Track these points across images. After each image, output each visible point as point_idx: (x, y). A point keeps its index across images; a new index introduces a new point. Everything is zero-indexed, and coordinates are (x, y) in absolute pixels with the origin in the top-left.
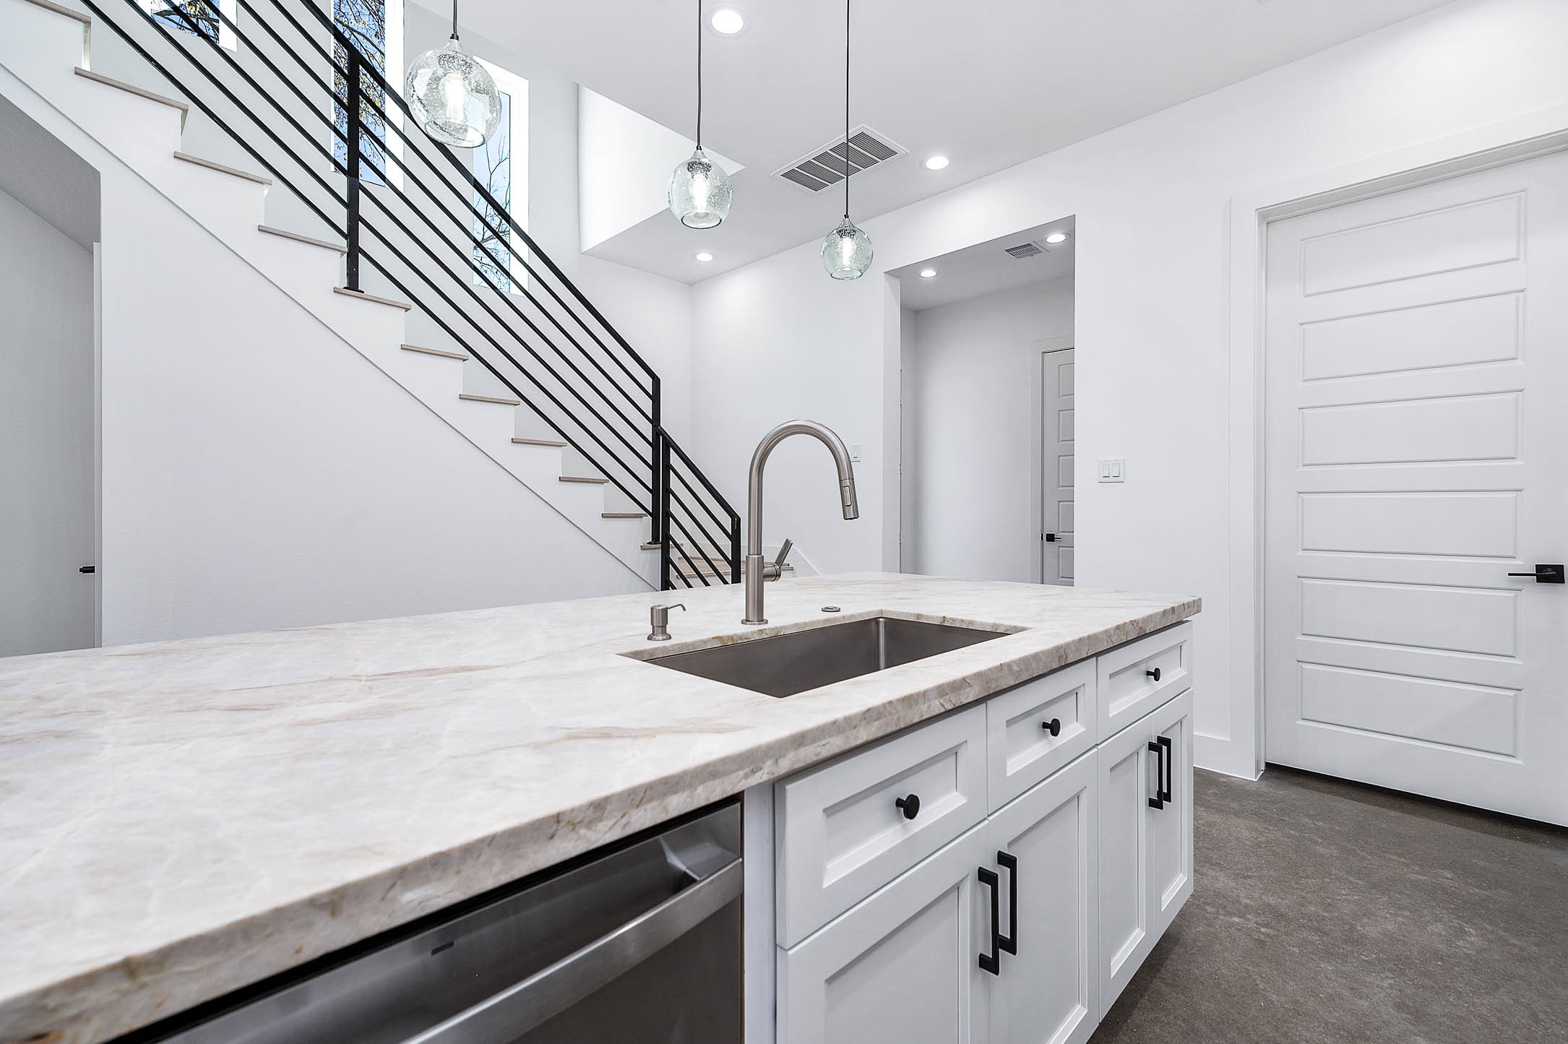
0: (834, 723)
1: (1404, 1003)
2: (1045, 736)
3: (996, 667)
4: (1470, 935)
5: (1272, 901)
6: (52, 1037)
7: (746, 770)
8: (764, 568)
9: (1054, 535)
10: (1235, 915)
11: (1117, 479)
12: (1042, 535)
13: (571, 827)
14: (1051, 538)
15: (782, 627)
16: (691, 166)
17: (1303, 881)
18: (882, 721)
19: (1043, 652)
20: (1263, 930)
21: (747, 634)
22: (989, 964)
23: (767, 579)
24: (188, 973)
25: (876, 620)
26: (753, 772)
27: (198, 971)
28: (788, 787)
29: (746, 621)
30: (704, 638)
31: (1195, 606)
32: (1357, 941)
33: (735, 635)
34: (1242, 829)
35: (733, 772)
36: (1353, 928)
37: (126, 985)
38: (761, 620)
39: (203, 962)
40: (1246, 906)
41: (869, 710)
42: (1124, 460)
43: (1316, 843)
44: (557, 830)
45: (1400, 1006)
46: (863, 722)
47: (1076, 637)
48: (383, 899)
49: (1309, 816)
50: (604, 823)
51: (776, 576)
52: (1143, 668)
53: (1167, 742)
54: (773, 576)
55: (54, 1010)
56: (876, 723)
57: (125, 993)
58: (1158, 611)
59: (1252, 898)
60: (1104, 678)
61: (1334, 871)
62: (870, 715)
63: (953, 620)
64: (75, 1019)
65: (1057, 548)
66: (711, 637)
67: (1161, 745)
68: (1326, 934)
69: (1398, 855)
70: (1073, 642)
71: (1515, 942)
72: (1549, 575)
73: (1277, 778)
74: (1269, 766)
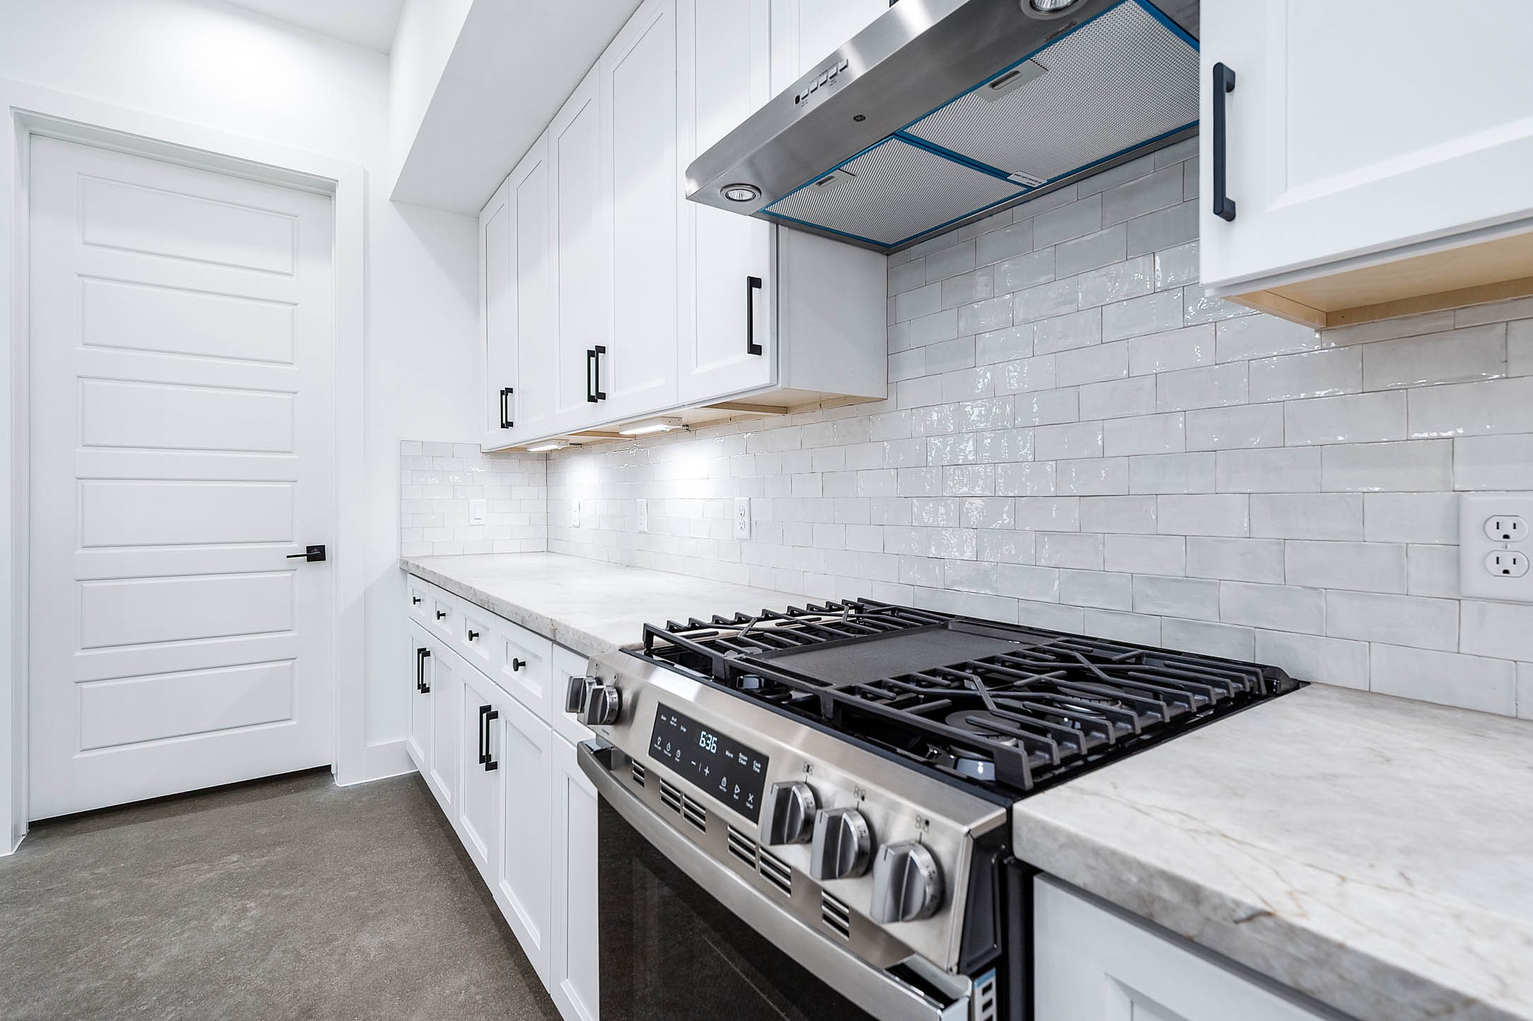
4: (251, 910)
69: (189, 862)
71: (285, 894)
72: (316, 554)
73: (48, 836)
74: (34, 826)
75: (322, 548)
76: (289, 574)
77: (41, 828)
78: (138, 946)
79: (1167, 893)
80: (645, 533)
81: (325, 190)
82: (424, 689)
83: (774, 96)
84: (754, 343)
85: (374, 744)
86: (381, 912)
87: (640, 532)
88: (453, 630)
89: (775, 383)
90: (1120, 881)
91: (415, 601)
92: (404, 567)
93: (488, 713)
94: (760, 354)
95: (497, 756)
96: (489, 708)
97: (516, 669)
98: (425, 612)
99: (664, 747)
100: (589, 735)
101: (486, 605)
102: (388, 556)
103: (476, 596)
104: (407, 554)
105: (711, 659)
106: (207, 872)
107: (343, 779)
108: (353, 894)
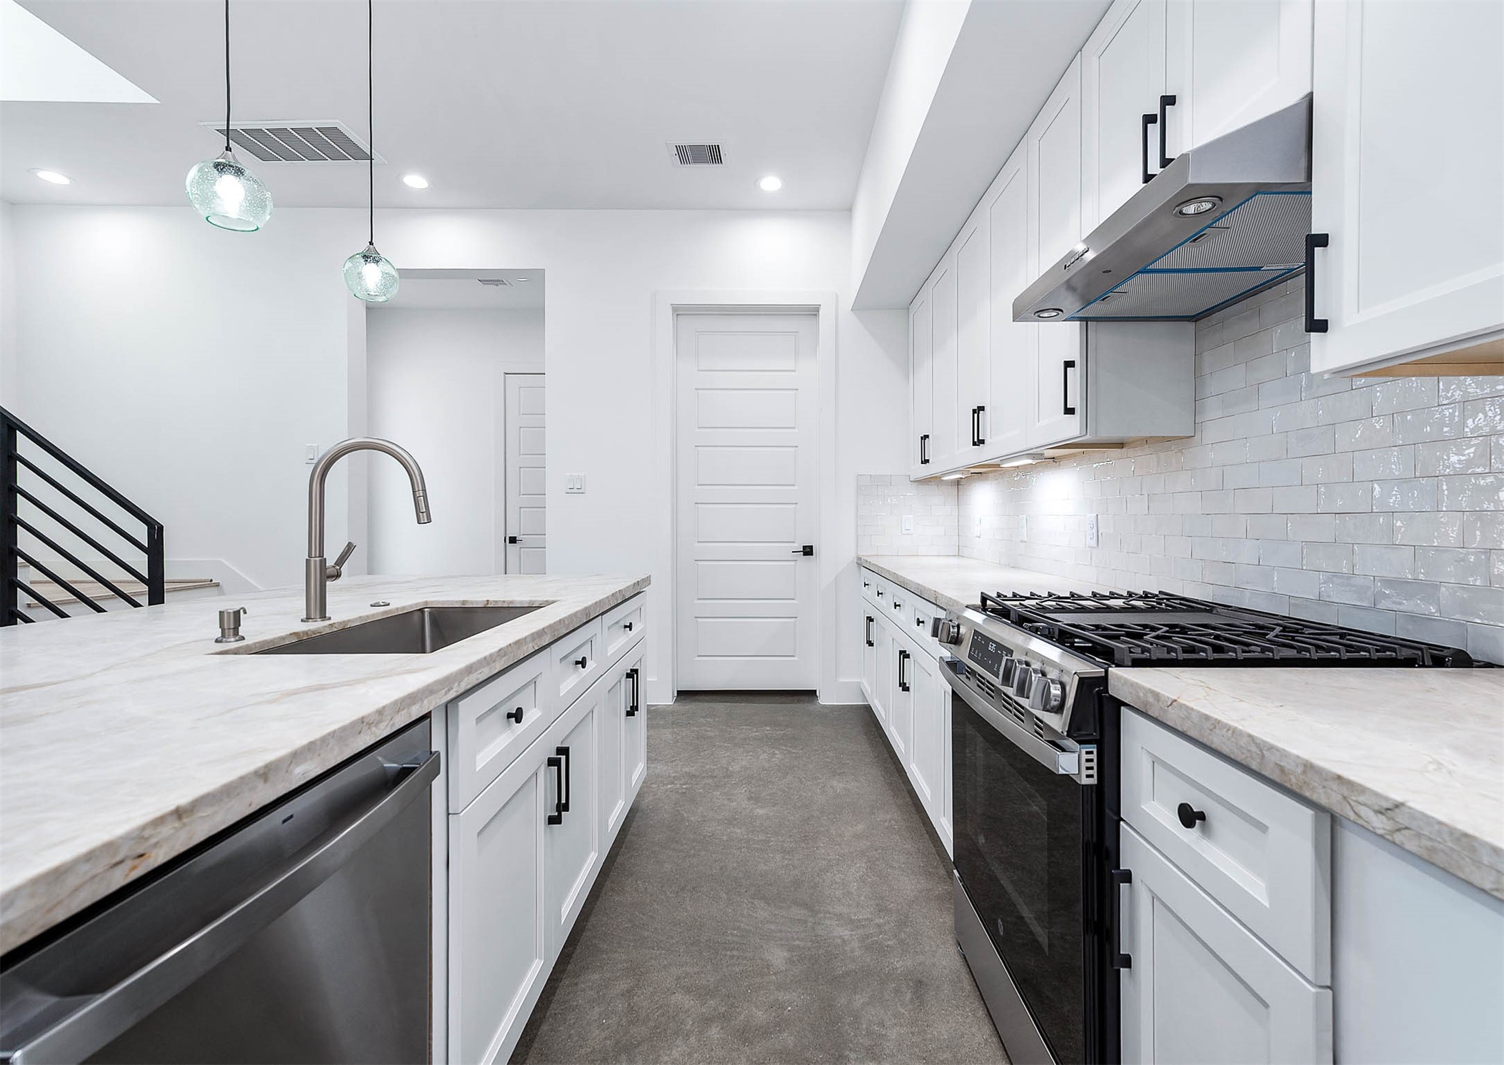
0: (485, 658)
1: (751, 797)
2: (576, 670)
3: (558, 621)
4: (777, 754)
5: (687, 770)
6: (147, 856)
7: (446, 689)
8: (326, 569)
9: (516, 537)
10: (668, 784)
11: (580, 491)
12: (505, 538)
13: (368, 726)
14: (513, 540)
15: (349, 621)
16: (220, 167)
17: (702, 754)
18: (506, 657)
19: (579, 611)
20: (684, 787)
21: (319, 628)
22: (554, 820)
23: (329, 579)
24: (204, 817)
25: (421, 610)
26: (449, 690)
27: (208, 816)
28: (460, 703)
29: (308, 618)
30: (283, 634)
31: (647, 581)
32: (729, 776)
33: (310, 630)
34: (667, 734)
35: (440, 691)
36: (727, 769)
37: (177, 824)
38: (323, 616)
39: (209, 811)
40: (674, 777)
41: (500, 650)
42: (585, 476)
43: (707, 731)
44: (362, 728)
45: (750, 799)
46: (499, 658)
47: (594, 601)
48: (287, 771)
49: (702, 717)
50: (383, 723)
51: (337, 576)
52: (622, 624)
53: (636, 671)
54: (333, 577)
55: (147, 839)
56: (504, 659)
57: (177, 830)
58: (629, 584)
59: (676, 772)
60: (605, 629)
61: (717, 743)
62: (501, 653)
63: (496, 602)
64: (156, 845)
65: (518, 549)
66: (288, 633)
67: (632, 674)
68: (715, 777)
69: (746, 725)
70: (593, 604)
71: (794, 751)
72: (808, 551)
73: (684, 699)
74: (679, 692)
75: (811, 547)
76: (793, 563)
77: (683, 695)
78: (728, 756)
79: (1151, 699)
80: (1025, 542)
81: (813, 312)
82: (870, 644)
83: (1041, 275)
84: (1068, 407)
85: (841, 680)
86: (843, 772)
87: (1022, 541)
88: (885, 603)
89: (1085, 433)
90: (1138, 697)
91: (865, 585)
92: (859, 562)
93: (904, 655)
94: (1074, 414)
95: (909, 684)
96: (905, 651)
97: (918, 625)
98: (870, 592)
99: (974, 652)
100: (947, 654)
101: (903, 585)
102: (849, 555)
103: (898, 578)
104: (860, 554)
105: (1010, 611)
106: (755, 732)
107: (825, 700)
108: (829, 760)
